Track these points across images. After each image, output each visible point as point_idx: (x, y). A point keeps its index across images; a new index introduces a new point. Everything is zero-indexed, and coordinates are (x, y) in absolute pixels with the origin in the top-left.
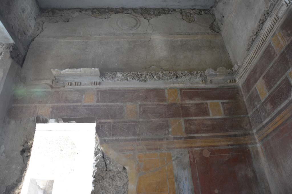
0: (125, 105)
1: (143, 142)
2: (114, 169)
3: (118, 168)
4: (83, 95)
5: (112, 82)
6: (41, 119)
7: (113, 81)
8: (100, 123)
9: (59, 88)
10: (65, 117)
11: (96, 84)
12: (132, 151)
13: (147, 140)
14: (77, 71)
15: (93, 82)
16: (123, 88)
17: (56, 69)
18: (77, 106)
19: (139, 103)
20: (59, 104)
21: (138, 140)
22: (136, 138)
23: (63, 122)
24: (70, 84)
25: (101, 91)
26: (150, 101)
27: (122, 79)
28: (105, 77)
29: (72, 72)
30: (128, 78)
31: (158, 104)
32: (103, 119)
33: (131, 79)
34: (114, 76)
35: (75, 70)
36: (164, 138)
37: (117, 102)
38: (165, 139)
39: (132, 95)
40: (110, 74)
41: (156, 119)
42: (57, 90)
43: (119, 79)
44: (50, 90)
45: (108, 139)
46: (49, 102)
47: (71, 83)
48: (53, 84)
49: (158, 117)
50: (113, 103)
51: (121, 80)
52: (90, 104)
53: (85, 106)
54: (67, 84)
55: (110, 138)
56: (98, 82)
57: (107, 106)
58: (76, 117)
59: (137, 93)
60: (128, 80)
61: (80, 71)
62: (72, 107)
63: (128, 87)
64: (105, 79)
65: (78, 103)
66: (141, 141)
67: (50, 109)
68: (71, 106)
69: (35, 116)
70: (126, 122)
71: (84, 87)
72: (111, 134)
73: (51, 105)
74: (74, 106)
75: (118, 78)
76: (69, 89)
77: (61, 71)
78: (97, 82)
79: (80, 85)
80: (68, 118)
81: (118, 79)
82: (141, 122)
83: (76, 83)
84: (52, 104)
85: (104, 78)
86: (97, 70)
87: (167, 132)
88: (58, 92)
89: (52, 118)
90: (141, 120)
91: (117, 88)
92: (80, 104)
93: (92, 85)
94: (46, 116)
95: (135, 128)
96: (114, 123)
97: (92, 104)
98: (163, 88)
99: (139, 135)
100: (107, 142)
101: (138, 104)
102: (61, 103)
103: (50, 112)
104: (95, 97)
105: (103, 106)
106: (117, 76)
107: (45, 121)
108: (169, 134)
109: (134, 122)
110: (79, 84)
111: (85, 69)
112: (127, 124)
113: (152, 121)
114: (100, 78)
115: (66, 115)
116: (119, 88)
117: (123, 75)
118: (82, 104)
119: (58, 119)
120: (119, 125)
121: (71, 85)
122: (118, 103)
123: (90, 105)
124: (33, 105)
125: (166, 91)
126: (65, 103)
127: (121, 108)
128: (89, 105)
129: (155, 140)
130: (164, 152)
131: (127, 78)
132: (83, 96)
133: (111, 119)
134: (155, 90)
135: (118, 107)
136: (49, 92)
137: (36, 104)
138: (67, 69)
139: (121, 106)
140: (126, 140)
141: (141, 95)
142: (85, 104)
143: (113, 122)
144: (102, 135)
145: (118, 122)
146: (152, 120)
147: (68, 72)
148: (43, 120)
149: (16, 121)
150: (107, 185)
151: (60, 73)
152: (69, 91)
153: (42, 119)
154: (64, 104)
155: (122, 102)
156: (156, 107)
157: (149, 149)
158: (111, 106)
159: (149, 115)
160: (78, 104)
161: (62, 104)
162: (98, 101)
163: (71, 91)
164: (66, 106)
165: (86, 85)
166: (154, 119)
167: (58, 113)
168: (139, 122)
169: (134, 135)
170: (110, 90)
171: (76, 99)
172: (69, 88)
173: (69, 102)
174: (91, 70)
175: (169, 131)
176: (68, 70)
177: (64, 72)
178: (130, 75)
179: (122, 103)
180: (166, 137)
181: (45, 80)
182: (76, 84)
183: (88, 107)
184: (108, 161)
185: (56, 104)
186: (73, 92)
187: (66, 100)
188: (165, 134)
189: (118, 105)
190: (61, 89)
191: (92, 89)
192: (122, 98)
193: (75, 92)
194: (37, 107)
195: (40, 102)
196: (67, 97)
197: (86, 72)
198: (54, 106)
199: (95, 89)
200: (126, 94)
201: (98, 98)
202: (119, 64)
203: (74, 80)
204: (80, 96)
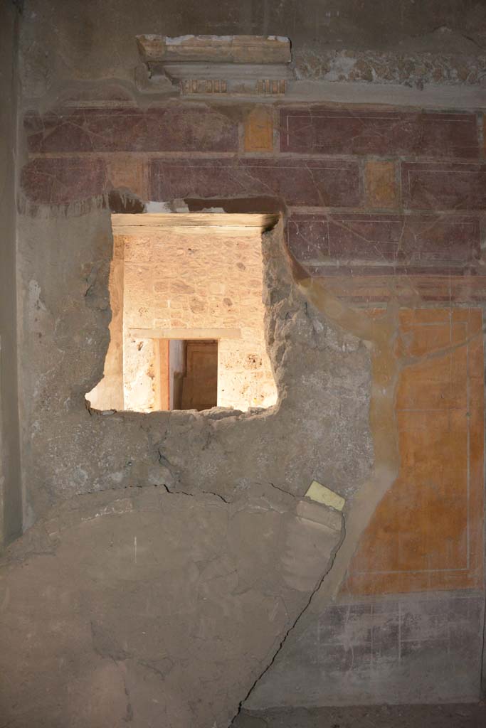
0: (362, 161)
1: (411, 276)
2: (337, 346)
3: (345, 345)
4: (237, 126)
5: (323, 83)
6: (124, 202)
8: (295, 216)
9: (159, 97)
10: (195, 197)
12: (383, 301)
13: (423, 271)
14: (220, 45)
16: (356, 104)
17: (152, 36)
18: (224, 161)
19: (403, 158)
20: (168, 153)
21: (399, 270)
22: (394, 264)
23: (187, 209)
24: (195, 86)
25: (291, 112)
26: (434, 154)
27: (353, 77)
28: (304, 68)
29: (203, 48)
30: (373, 73)
31: (454, 165)
32: (302, 205)
33: (382, 78)
34: (330, 65)
35: (214, 39)
36: (467, 268)
37: (340, 151)
38: (469, 272)
39: (383, 132)
40: (318, 56)
41: (450, 212)
42: (158, 104)
43: (346, 75)
44: (134, 103)
45: (319, 264)
46: (139, 147)
48: (138, 82)
49: (453, 207)
50: (329, 153)
51: (348, 81)
52: (263, 156)
53: (247, 161)
54: (188, 85)
55: (323, 263)
56: (282, 82)
57: (310, 163)
58: (226, 196)
59: (394, 125)
60: (371, 79)
61: (230, 45)
62: (209, 165)
63: (369, 104)
64: (302, 74)
65: (226, 151)
66: (408, 274)
67: (146, 170)
68: (206, 160)
69: (106, 190)
70: (366, 217)
71: (238, 96)
72: (327, 250)
74: (214, 161)
75: (342, 70)
76: (193, 104)
77: (168, 43)
78: (278, 82)
79: (226, 91)
80: (204, 199)
81: (342, 74)
82: (407, 216)
84: (149, 154)
85: (301, 69)
86: (283, 40)
87: (474, 252)
88: (161, 112)
89: (155, 200)
90: (407, 212)
91: (337, 104)
92: (232, 155)
93: (263, 91)
94: (137, 191)
95: (390, 237)
96: (335, 219)
97: (267, 155)
98: (472, 111)
99: (401, 256)
100: (319, 272)
101: (399, 161)
102: (177, 151)
103: (146, 180)
104: (275, 132)
105: (301, 162)
106: (337, 63)
107: (137, 208)
108: (479, 259)
109: (388, 217)
110: (224, 86)
111: (247, 37)
112: (369, 223)
113: (437, 217)
115: (197, 191)
116: (344, 104)
117: (357, 61)
118: (240, 156)
119: (172, 202)
120: (346, 225)
121: (198, 90)
122: (343, 157)
123: (264, 160)
124: (93, 156)
125: (480, 121)
126: (189, 150)
127: (353, 172)
128: (259, 160)
129: (443, 272)
130: (464, 306)
131: (370, 73)
132: (240, 129)
133: (327, 205)
134: (448, 117)
135: (343, 169)
136: (133, 111)
137: (101, 154)
138: (189, 37)
139: (350, 166)
140: (368, 271)
141: (406, 130)
142: (249, 155)
143: (330, 215)
144: (303, 253)
145: (347, 216)
146: (439, 212)
147: (191, 48)
148: (131, 203)
149: (51, 207)
150: (320, 386)
151: (166, 51)
152: (193, 109)
153: (128, 200)
154: (186, 155)
155: (354, 153)
156: (450, 174)
157: (426, 298)
158: (323, 164)
159: (430, 197)
160: (225, 155)
161: (179, 154)
162: (284, 148)
163: (201, 110)
164: (193, 160)
165: (245, 92)
166: (443, 212)
167: (172, 182)
168: (402, 218)
169: (389, 256)
170: (318, 110)
171: (218, 140)
172: (193, 100)
173: (200, 149)
174: (265, 43)
175: (479, 250)
176: (191, 40)
177: (177, 46)
179: (355, 157)
180: (471, 265)
181: (112, 69)
182: (212, 86)
183: (259, 166)
184: (321, 324)
185: (160, 154)
186: (206, 114)
187: (190, 142)
188: (470, 259)
189: (342, 163)
190: (168, 102)
191: (263, 103)
192: (353, 139)
193: (211, 113)
194: (104, 161)
195: (113, 147)
196: (189, 132)
197: (249, 49)
198: (156, 159)
199: (274, 104)
200: (365, 127)
201: (283, 135)
202: (338, 14)
203: (209, 74)
204: (229, 126)
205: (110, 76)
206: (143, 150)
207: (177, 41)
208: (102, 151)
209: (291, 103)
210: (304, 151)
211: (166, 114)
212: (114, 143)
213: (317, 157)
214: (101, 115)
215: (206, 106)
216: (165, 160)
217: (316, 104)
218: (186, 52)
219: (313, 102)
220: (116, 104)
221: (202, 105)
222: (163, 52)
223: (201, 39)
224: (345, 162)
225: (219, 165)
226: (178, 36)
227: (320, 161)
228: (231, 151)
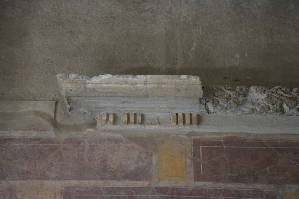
0: (280, 191)
4: (151, 155)
5: (235, 115)
7: (239, 113)
9: (77, 128)
11: (188, 121)
14: (136, 84)
15: (180, 115)
16: (269, 135)
17: (73, 75)
20: (81, 181)
24: (111, 119)
25: (204, 143)
27: (265, 110)
28: (216, 102)
29: (120, 86)
30: (285, 106)
33: (294, 111)
34: (241, 99)
35: (130, 78)
37: (256, 180)
40: (229, 92)
42: (75, 134)
43: (258, 109)
44: (51, 134)
46: (53, 175)
47: (114, 115)
48: (57, 114)
50: (244, 182)
51: (261, 112)
52: (177, 185)
53: (161, 190)
54: (105, 118)
56: (194, 116)
57: (226, 192)
60: (283, 111)
61: (145, 83)
62: (122, 194)
63: (283, 135)
64: (215, 107)
65: (140, 180)
68: (120, 189)
71: (153, 127)
73: (59, 184)
74: (128, 190)
75: (253, 104)
76: (110, 135)
77: (87, 81)
78: (191, 115)
79: (141, 123)
81: (253, 107)
83: (128, 115)
84: (63, 182)
85: (213, 103)
86: (195, 80)
88: (77, 142)
91: (249, 135)
92: (146, 183)
93: (177, 123)
97: (181, 184)
102: (91, 179)
104: (189, 161)
105: (216, 191)
106: (248, 98)
110: (139, 118)
111: (161, 76)
114: (200, 102)
116: (257, 135)
117: (268, 96)
118: (153, 185)
121: (115, 122)
122: (259, 186)
123: (178, 189)
124: (4, 184)
126: (103, 179)
128: (173, 189)
131: (281, 106)
132: (154, 159)
136: (51, 141)
137: (12, 182)
138: (106, 77)
142: (163, 184)
147: (109, 85)
151: (85, 88)
152: (109, 140)
154: (100, 183)
155: (270, 183)
160: (139, 183)
161: (93, 183)
162: (198, 178)
163: (117, 141)
164: (107, 188)
165: (159, 124)
170: (231, 141)
171: (132, 168)
172: (110, 131)
173: (115, 177)
174: (178, 81)
176: (109, 78)
177: (96, 84)
178: (290, 98)
179: (272, 186)
181: (33, 102)
182: (129, 119)
185: (74, 182)
186: (121, 144)
190: (85, 133)
191: (177, 134)
192: (268, 169)
193: (126, 143)
194: (15, 190)
195: (25, 175)
196: (104, 161)
197: (163, 86)
198: (67, 188)
199: (187, 135)
200: (280, 157)
201: (197, 166)
202: (247, 54)
203: (125, 108)
204: (143, 156)
205: (30, 109)
206: (57, 178)
207: (96, 80)
208: (14, 179)
209: (204, 134)
210: (218, 180)
211: (82, 144)
212: (28, 172)
213: (233, 186)
214: (17, 145)
215: (122, 137)
216: (78, 189)
217: (229, 135)
218: (104, 88)
219: (226, 133)
220: (34, 134)
221: (118, 136)
222: (82, 89)
223: (117, 78)
224: (261, 191)
225: (133, 194)
226: (97, 75)
227: (236, 190)
228: (143, 180)
